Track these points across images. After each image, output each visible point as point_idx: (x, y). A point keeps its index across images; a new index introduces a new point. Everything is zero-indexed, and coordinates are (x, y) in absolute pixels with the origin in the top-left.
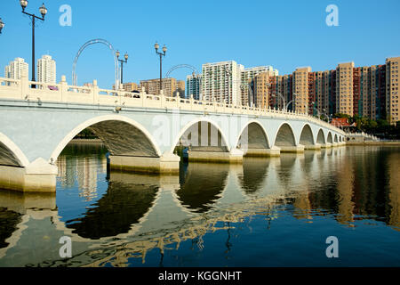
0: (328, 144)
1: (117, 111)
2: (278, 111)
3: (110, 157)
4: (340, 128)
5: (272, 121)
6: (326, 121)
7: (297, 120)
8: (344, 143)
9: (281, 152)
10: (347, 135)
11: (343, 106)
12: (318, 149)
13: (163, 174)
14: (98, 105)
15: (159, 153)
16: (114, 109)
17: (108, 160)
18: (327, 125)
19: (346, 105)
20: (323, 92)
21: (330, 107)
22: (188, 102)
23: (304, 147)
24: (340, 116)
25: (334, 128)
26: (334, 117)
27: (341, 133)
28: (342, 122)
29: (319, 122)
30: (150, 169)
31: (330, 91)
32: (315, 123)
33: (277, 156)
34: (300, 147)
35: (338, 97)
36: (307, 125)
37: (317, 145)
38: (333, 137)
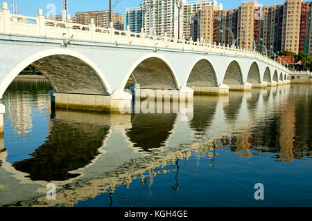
0: (274, 83)
1: (65, 45)
2: (228, 47)
3: (54, 95)
4: (286, 66)
5: (221, 58)
6: (273, 58)
7: (246, 57)
8: (289, 81)
9: (230, 90)
10: (293, 73)
11: (289, 43)
12: (264, 88)
13: (113, 113)
14: (45, 38)
15: (109, 91)
16: (62, 42)
17: (53, 98)
18: (273, 63)
19: (292, 43)
20: (269, 29)
21: (275, 44)
22: (138, 36)
23: (251, 85)
24: (285, 54)
25: (280, 66)
26: (281, 55)
27: (287, 72)
28: (287, 61)
29: (266, 59)
30: (100, 107)
31: (276, 28)
32: (263, 61)
33: (225, 95)
34: (247, 85)
35: (284, 34)
36: (255, 62)
37: (264, 83)
38: (279, 76)
